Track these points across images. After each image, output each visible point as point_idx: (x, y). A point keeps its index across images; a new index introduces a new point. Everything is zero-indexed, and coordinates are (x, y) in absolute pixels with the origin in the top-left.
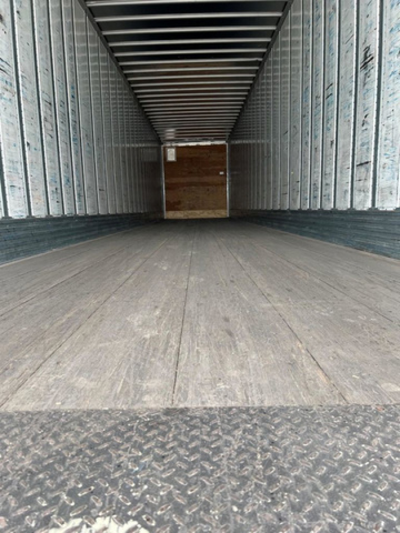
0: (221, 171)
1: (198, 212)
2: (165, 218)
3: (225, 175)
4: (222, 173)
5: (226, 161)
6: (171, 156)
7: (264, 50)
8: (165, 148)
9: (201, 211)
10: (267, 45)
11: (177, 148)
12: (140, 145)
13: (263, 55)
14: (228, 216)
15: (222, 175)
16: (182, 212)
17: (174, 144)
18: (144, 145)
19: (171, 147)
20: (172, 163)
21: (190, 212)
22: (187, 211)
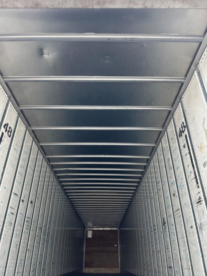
0: (116, 244)
1: (102, 269)
2: (84, 272)
3: (117, 247)
4: (116, 246)
5: (118, 239)
6: (90, 235)
7: (138, 180)
8: (87, 230)
9: (104, 269)
10: (140, 178)
11: (93, 231)
12: (75, 229)
13: (136, 186)
14: (120, 272)
15: (116, 247)
16: (93, 268)
17: (91, 229)
18: (77, 229)
19: (90, 230)
20: (90, 239)
21: (98, 269)
22: (96, 268)
